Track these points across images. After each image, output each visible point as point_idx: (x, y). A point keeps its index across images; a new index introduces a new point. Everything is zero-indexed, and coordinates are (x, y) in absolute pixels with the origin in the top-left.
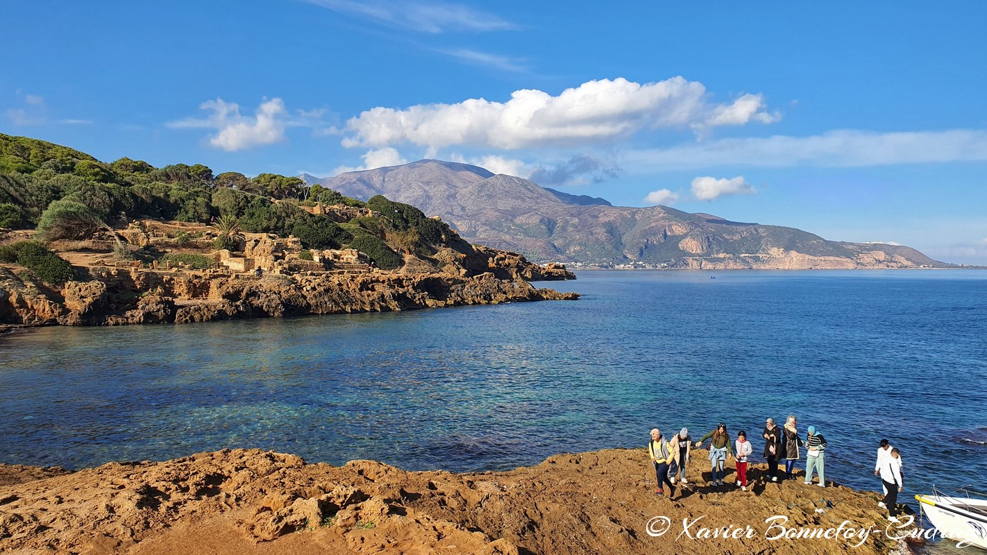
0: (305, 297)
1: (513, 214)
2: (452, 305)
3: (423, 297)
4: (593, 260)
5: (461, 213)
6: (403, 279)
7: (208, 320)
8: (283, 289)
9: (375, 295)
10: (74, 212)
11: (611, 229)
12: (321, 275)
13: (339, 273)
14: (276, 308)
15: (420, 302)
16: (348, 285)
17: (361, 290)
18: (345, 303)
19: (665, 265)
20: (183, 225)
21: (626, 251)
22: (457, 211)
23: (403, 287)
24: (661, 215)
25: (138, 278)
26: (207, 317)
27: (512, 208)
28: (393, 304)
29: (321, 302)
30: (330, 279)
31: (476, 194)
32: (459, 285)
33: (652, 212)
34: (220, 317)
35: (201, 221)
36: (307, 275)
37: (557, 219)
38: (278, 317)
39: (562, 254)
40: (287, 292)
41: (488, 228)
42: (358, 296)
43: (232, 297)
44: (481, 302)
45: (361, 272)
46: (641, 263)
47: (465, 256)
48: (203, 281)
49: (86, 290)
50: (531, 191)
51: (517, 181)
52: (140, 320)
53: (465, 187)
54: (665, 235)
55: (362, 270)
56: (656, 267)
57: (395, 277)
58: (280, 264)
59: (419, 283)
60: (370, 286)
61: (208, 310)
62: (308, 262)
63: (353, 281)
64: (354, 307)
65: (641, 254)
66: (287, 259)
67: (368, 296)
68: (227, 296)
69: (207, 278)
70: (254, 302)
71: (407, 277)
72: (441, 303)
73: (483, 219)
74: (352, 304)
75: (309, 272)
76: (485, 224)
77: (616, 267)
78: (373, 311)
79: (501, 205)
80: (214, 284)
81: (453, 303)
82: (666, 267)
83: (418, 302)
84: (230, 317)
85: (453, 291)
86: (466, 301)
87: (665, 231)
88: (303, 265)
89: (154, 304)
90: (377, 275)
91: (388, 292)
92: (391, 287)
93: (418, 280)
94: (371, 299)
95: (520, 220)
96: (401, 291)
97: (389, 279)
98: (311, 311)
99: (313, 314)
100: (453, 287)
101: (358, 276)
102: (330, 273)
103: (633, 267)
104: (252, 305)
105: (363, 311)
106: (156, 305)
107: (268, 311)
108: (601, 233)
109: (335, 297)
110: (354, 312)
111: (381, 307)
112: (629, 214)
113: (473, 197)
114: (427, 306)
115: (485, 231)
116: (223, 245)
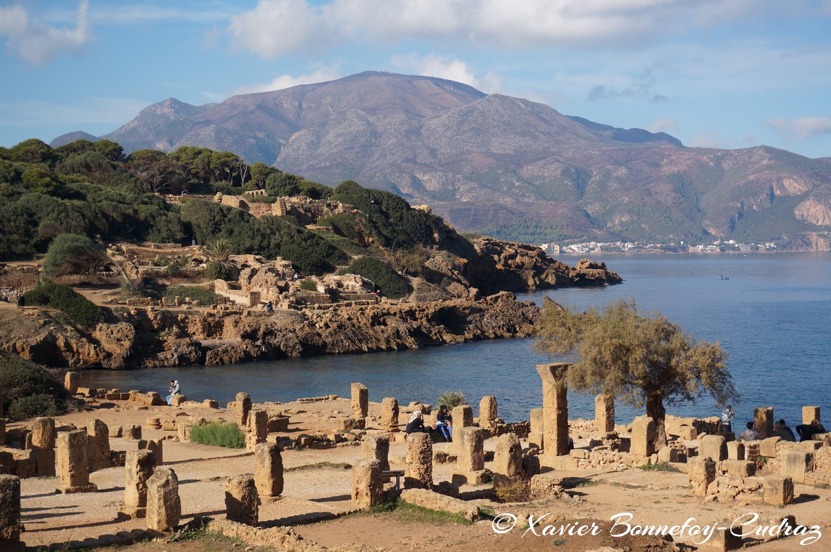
0: (320, 335)
1: (516, 161)
2: (470, 339)
3: (439, 332)
4: (651, 239)
5: (429, 160)
6: (416, 310)
7: (236, 362)
8: (298, 327)
9: (389, 330)
10: (82, 248)
11: (681, 184)
12: (329, 308)
13: (347, 305)
14: (294, 347)
15: (437, 338)
16: (358, 319)
17: (373, 325)
18: (360, 341)
19: (772, 245)
20: (158, 247)
21: (707, 222)
22: (423, 157)
23: (416, 319)
24: (765, 162)
25: (155, 318)
26: (236, 359)
27: (516, 151)
28: (410, 342)
29: (337, 340)
30: (339, 312)
31: (455, 128)
32: (478, 315)
33: (750, 157)
34: (246, 359)
35: (176, 241)
36: (314, 308)
37: (592, 168)
38: (296, 357)
39: (600, 227)
40: (301, 330)
41: (474, 184)
42: (371, 332)
43: (250, 336)
44: (504, 334)
45: (368, 304)
46: (731, 242)
47: (466, 261)
48: (217, 319)
49: (118, 332)
50: (548, 123)
51: (523, 106)
52: (175, 362)
53: (436, 117)
54: (772, 196)
55: (370, 301)
56: (757, 248)
57: (406, 307)
58: (286, 297)
59: (435, 314)
60: (381, 319)
61: (236, 352)
62: (313, 293)
63: (363, 314)
64: (370, 345)
65: (732, 227)
66: (291, 290)
67: (383, 332)
68: (245, 336)
69: (221, 315)
70: (271, 342)
71: (419, 307)
72: (460, 339)
73: (467, 169)
74: (367, 342)
75: (316, 305)
76: (469, 179)
77: (691, 249)
78: (390, 349)
79: (497, 146)
80: (228, 322)
81: (472, 337)
82: (773, 248)
83: (435, 338)
84: (255, 358)
85: (470, 322)
86: (486, 334)
87: (771, 189)
88: (309, 297)
89: (185, 346)
90: (387, 306)
91: (403, 328)
92: (405, 320)
93: (432, 310)
94: (386, 336)
95: (528, 170)
96: (415, 324)
97: (400, 311)
98: (328, 351)
99: (330, 354)
100: (470, 318)
101: (366, 308)
102: (337, 306)
103: (718, 250)
104: (270, 344)
105: (379, 350)
106: (188, 347)
107: (286, 351)
108: (664, 192)
109: (350, 334)
110: (371, 351)
111: (398, 344)
112: (712, 160)
113: (449, 134)
114: (444, 342)
115: (470, 190)
116: (215, 274)
